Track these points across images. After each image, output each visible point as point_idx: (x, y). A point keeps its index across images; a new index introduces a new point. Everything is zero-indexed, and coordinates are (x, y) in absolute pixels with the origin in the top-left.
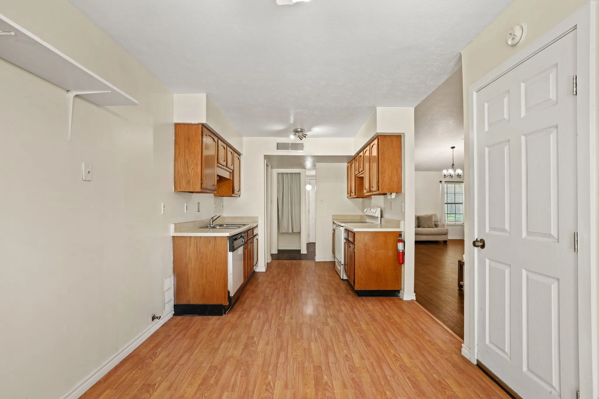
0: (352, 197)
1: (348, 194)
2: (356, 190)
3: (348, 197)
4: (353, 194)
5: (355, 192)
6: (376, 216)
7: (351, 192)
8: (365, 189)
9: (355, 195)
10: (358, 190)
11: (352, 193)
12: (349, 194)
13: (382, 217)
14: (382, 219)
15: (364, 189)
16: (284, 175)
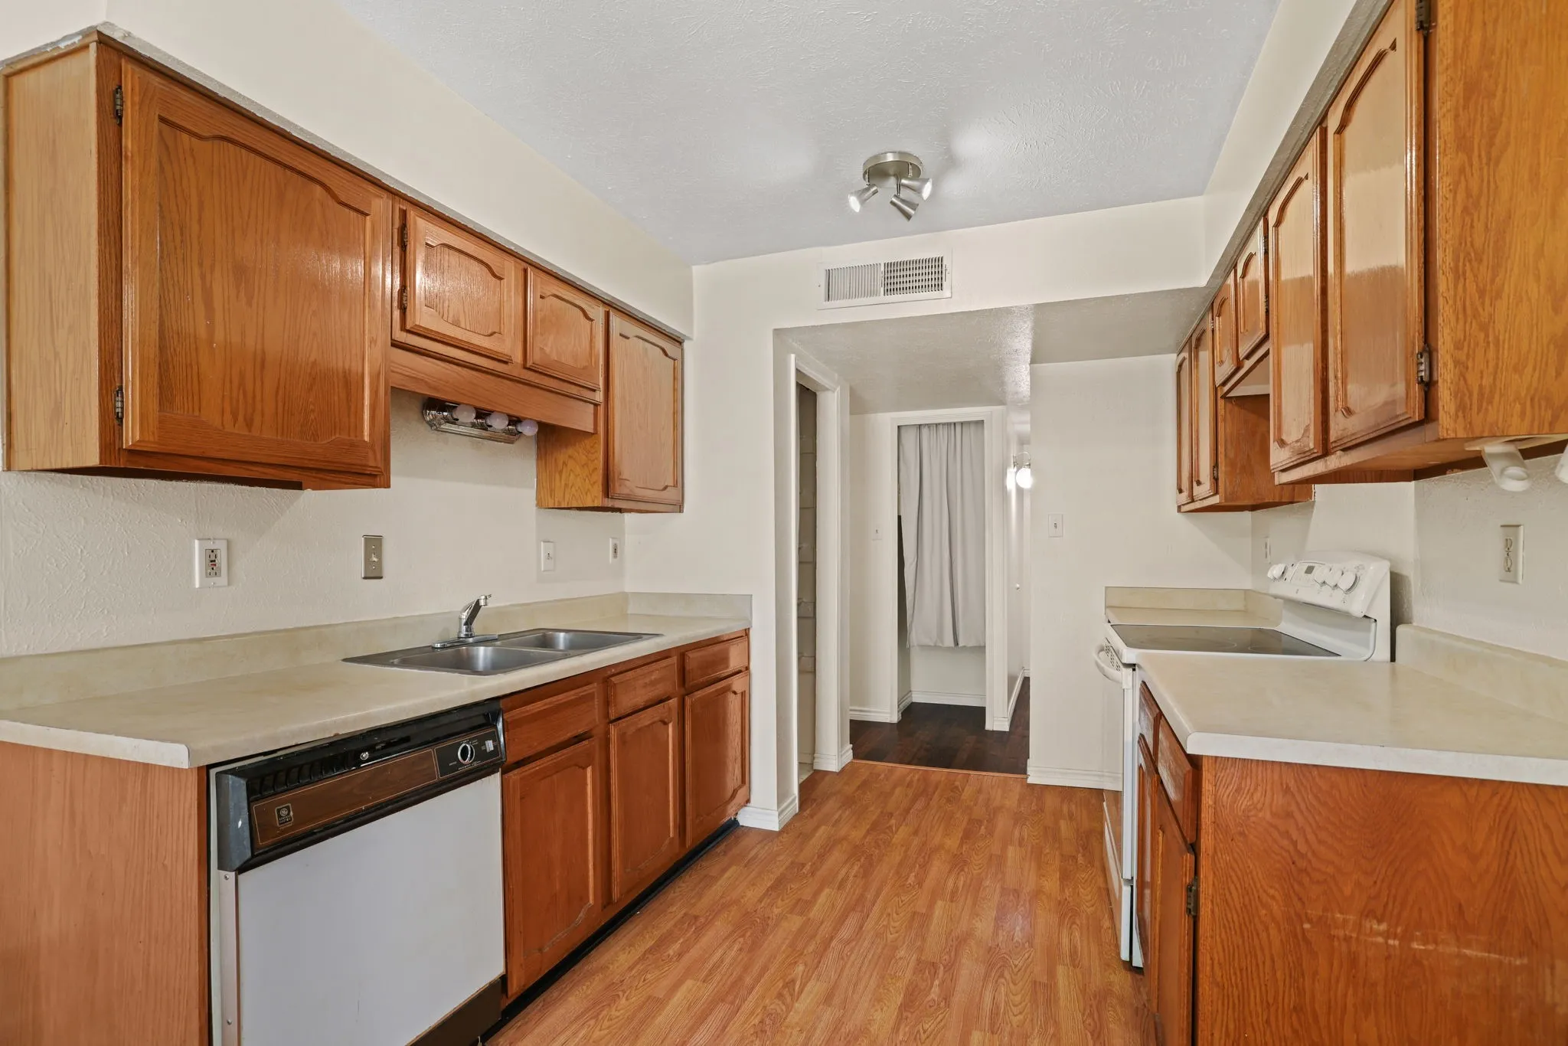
0: (1197, 505)
1: (1181, 491)
2: (1222, 468)
3: (1179, 507)
4: (1204, 489)
5: (1216, 479)
6: (1357, 608)
7: (1195, 480)
8: (1282, 443)
9: (1216, 493)
10: (1232, 464)
11: (1199, 483)
12: (1185, 494)
13: (1398, 617)
14: (1400, 630)
15: (1273, 446)
16: (925, 431)
